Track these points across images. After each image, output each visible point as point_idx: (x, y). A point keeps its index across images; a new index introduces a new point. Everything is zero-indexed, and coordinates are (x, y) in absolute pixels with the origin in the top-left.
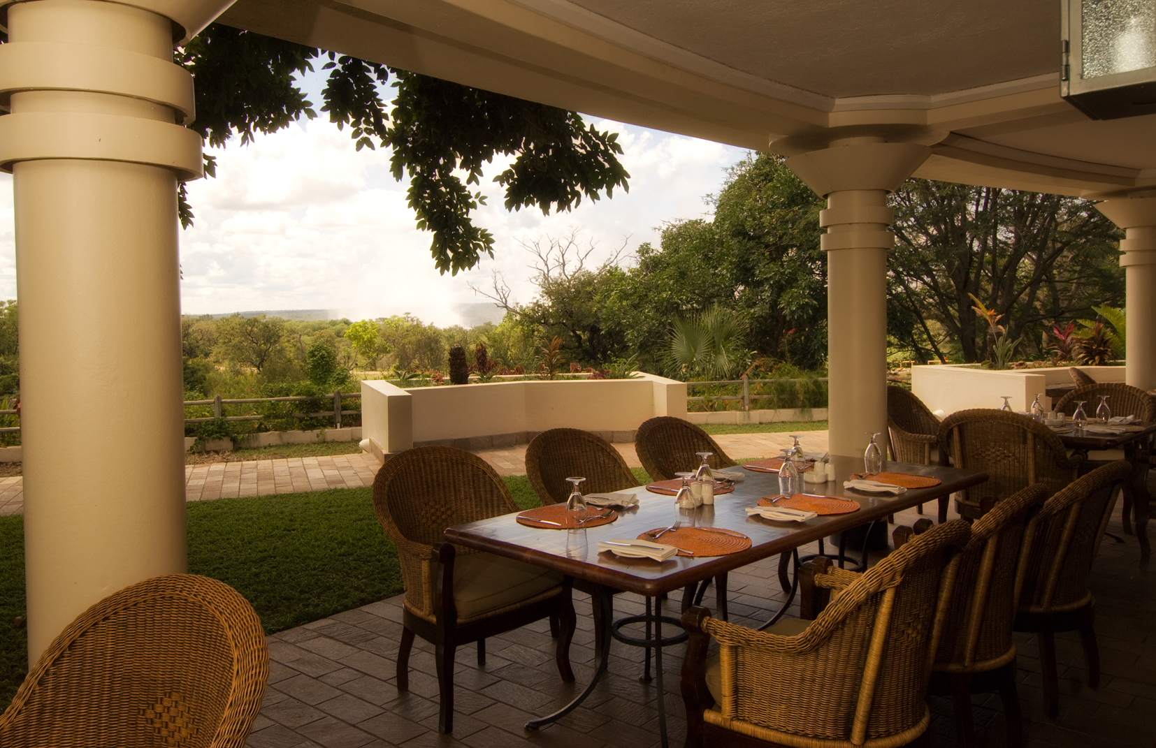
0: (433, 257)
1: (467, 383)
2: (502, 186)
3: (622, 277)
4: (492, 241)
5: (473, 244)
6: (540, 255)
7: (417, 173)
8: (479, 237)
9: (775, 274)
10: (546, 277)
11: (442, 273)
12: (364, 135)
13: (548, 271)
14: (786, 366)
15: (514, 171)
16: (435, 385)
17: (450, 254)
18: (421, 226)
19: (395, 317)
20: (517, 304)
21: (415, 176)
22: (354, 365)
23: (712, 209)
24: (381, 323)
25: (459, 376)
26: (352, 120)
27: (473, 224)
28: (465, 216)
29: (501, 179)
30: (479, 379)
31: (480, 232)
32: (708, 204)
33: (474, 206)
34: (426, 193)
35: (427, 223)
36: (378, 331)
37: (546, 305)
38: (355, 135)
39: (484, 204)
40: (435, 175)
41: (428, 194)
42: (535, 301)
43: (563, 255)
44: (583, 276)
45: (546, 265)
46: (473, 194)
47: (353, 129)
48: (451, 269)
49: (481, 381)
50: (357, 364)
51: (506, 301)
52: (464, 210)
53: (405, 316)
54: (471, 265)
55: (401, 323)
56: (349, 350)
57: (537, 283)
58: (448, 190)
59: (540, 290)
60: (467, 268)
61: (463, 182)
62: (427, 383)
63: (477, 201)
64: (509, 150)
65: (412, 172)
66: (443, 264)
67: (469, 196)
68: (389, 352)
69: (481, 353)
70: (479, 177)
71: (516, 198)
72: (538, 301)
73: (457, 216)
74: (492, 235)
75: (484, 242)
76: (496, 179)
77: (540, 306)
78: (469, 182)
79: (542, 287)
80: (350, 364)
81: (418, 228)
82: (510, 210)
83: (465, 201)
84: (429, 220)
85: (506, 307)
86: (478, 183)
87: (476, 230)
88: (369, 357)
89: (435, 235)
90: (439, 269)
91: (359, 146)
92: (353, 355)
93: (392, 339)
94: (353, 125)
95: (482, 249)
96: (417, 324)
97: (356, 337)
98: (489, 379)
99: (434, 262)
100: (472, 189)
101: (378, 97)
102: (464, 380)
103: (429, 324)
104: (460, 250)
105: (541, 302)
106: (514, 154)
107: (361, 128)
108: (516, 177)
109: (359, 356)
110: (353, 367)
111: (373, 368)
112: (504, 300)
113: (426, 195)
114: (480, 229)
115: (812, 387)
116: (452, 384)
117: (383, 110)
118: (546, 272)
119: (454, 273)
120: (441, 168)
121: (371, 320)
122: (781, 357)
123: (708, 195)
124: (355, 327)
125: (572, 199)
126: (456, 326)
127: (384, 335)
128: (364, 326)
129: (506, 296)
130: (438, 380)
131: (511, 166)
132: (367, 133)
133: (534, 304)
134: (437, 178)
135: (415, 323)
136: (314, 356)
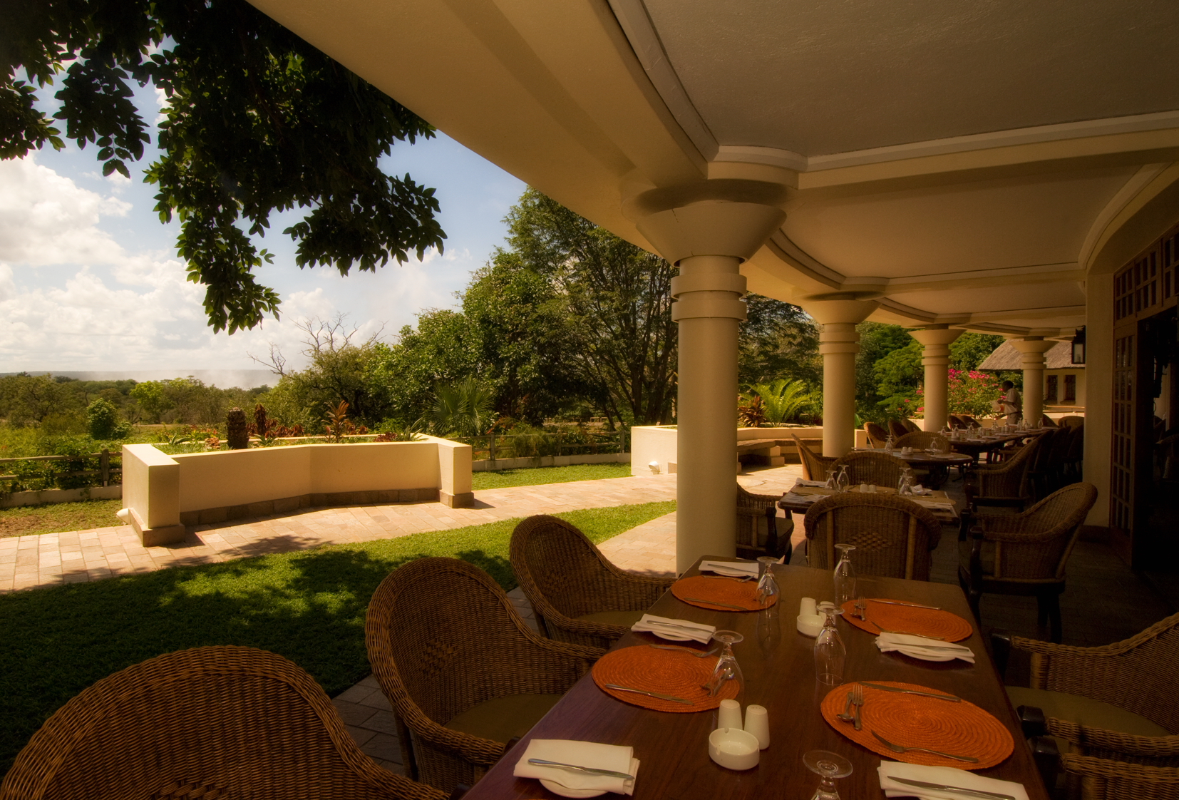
0: (206, 313)
1: (246, 447)
2: (294, 240)
3: (388, 352)
4: (279, 302)
5: (256, 303)
6: (311, 334)
7: (190, 218)
8: (263, 295)
9: (514, 354)
10: (317, 350)
11: (216, 331)
12: (116, 157)
13: (319, 346)
14: (521, 424)
15: (309, 225)
16: (209, 451)
17: (228, 311)
18: (192, 276)
19: (179, 379)
20: (292, 371)
21: (187, 221)
22: (138, 419)
23: (461, 302)
24: (166, 384)
25: (238, 440)
26: (98, 137)
27: (256, 281)
28: (247, 272)
29: (294, 231)
30: (260, 442)
31: (264, 290)
32: (458, 298)
33: (258, 261)
34: (201, 242)
35: (201, 276)
36: (163, 390)
37: (318, 373)
38: (102, 156)
39: (271, 262)
40: (213, 222)
41: (203, 243)
42: (308, 369)
43: (331, 334)
44: (350, 350)
45: (317, 341)
46: (259, 250)
47: (99, 149)
48: (227, 328)
49: (264, 443)
50: (141, 419)
51: (282, 369)
52: (246, 266)
53: (188, 378)
54: (252, 324)
55: (184, 384)
56: (134, 406)
57: (311, 355)
58: (228, 241)
59: (313, 360)
60: (247, 328)
61: (246, 234)
62: (200, 448)
63: (262, 258)
64: (304, 201)
65: (184, 216)
66: (217, 321)
67: (253, 250)
68: (173, 408)
69: (261, 414)
70: (264, 228)
71: (309, 254)
72: (311, 369)
73: (237, 270)
74: (278, 295)
75: (269, 302)
76: (287, 231)
77: (312, 373)
78: (252, 232)
79: (315, 358)
80: (134, 418)
81: (189, 279)
82: (302, 267)
83: (249, 255)
84: (203, 272)
85: (282, 373)
86: (262, 234)
87: (259, 288)
88: (153, 413)
89: (209, 288)
90: (213, 326)
91: (108, 170)
92: (137, 410)
93: (175, 397)
94: (100, 143)
95: (266, 309)
96: (200, 386)
97: (141, 395)
98: (269, 443)
99: (208, 318)
100: (255, 241)
101: (136, 113)
102: (243, 443)
103: (211, 386)
104: (240, 308)
105: (314, 370)
106: (309, 205)
107: (110, 148)
108: (310, 231)
109: (144, 411)
110: (137, 420)
111: (157, 421)
112: (280, 368)
113: (201, 244)
114: (264, 288)
115: (542, 439)
116: (229, 449)
117: (143, 130)
118: (317, 346)
119: (232, 331)
120: (219, 216)
121: (156, 382)
122: (517, 417)
123: (456, 292)
124: (140, 386)
125: (378, 258)
126: (236, 388)
127: (168, 394)
128: (149, 386)
129: (282, 364)
130: (213, 444)
131: (306, 218)
132: (120, 156)
133: (307, 371)
134: (214, 226)
135: (198, 384)
136: (94, 412)
